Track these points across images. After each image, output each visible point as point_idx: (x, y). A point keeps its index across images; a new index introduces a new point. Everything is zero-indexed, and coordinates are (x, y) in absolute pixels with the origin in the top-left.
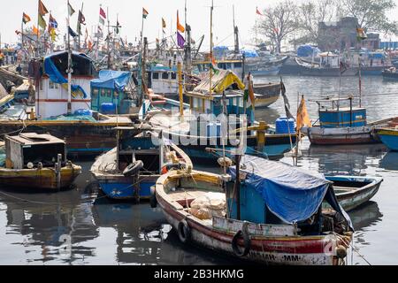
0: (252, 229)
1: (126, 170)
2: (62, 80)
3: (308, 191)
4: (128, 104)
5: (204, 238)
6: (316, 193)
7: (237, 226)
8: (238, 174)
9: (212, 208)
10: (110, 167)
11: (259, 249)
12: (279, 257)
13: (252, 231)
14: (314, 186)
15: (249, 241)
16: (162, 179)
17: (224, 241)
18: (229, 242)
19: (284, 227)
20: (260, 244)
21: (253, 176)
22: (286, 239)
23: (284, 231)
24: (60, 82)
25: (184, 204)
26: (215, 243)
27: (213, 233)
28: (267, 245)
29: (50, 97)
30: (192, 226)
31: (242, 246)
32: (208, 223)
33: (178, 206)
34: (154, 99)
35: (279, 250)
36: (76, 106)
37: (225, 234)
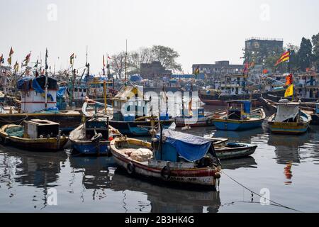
0: (172, 165)
1: (93, 139)
2: (41, 91)
3: (200, 146)
4: (65, 105)
5: (142, 171)
6: (205, 147)
7: (163, 164)
8: (161, 138)
9: (143, 156)
10: (81, 137)
11: (176, 175)
12: (186, 179)
13: (171, 166)
14: (203, 143)
15: (170, 171)
16: (113, 142)
17: (155, 172)
18: (159, 173)
19: (189, 164)
20: (176, 173)
21: (170, 139)
22: (190, 170)
23: (189, 166)
24: (41, 92)
25: (129, 154)
26: (150, 173)
27: (148, 168)
28: (180, 173)
29: (35, 100)
30: (135, 165)
31: (166, 174)
32: (146, 163)
33: (126, 156)
34: (89, 102)
35: (186, 175)
36: (49, 106)
37: (156, 168)
